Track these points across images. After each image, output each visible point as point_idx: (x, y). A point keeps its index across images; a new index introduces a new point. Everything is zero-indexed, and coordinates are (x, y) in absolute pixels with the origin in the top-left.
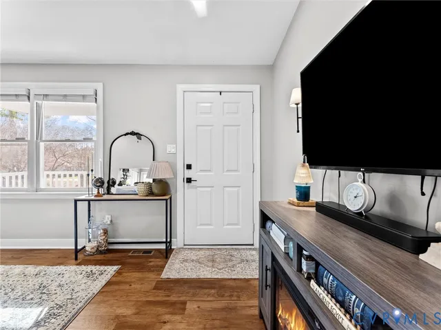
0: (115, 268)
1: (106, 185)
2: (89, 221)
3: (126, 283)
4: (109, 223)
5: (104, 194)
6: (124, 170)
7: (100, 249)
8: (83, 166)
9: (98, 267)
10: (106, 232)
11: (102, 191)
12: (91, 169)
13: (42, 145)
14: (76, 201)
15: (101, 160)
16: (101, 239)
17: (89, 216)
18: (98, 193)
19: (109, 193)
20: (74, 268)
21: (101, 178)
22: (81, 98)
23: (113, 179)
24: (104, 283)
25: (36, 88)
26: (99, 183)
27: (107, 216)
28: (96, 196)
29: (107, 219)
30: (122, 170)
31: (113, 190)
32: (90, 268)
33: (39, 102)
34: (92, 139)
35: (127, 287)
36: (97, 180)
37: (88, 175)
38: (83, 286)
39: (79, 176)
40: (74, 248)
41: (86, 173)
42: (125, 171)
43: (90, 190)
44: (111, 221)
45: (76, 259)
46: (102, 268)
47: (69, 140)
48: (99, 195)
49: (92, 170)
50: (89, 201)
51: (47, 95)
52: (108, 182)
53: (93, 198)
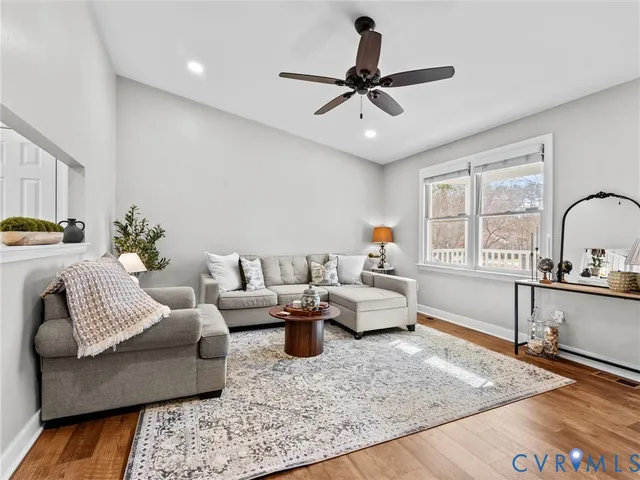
0: (568, 380)
1: (556, 269)
2: (532, 312)
3: (582, 401)
4: (560, 321)
5: (553, 282)
6: (594, 251)
7: (547, 352)
8: (524, 243)
9: (543, 370)
10: (555, 332)
11: (549, 276)
12: (535, 247)
13: (481, 219)
14: (517, 284)
15: (549, 235)
16: (548, 339)
17: (533, 307)
18: (545, 278)
19: (560, 280)
20: (514, 360)
21: (549, 260)
22: (524, 160)
23: (567, 262)
24: (550, 388)
25: (476, 159)
26: (547, 266)
27: (557, 312)
28: (541, 282)
29: (558, 317)
30: (589, 252)
31: (567, 277)
32: (532, 367)
33: (479, 174)
34: (536, 208)
35: (583, 406)
36: (544, 261)
37: (532, 254)
38: (524, 380)
39: (520, 257)
40: (514, 341)
41: (530, 252)
42: (598, 253)
43: (534, 274)
44: (564, 320)
45: (516, 353)
46: (548, 373)
47: (508, 213)
48: (545, 280)
49: (537, 249)
50: (533, 286)
51: (486, 165)
52: (560, 266)
53: (538, 283)
